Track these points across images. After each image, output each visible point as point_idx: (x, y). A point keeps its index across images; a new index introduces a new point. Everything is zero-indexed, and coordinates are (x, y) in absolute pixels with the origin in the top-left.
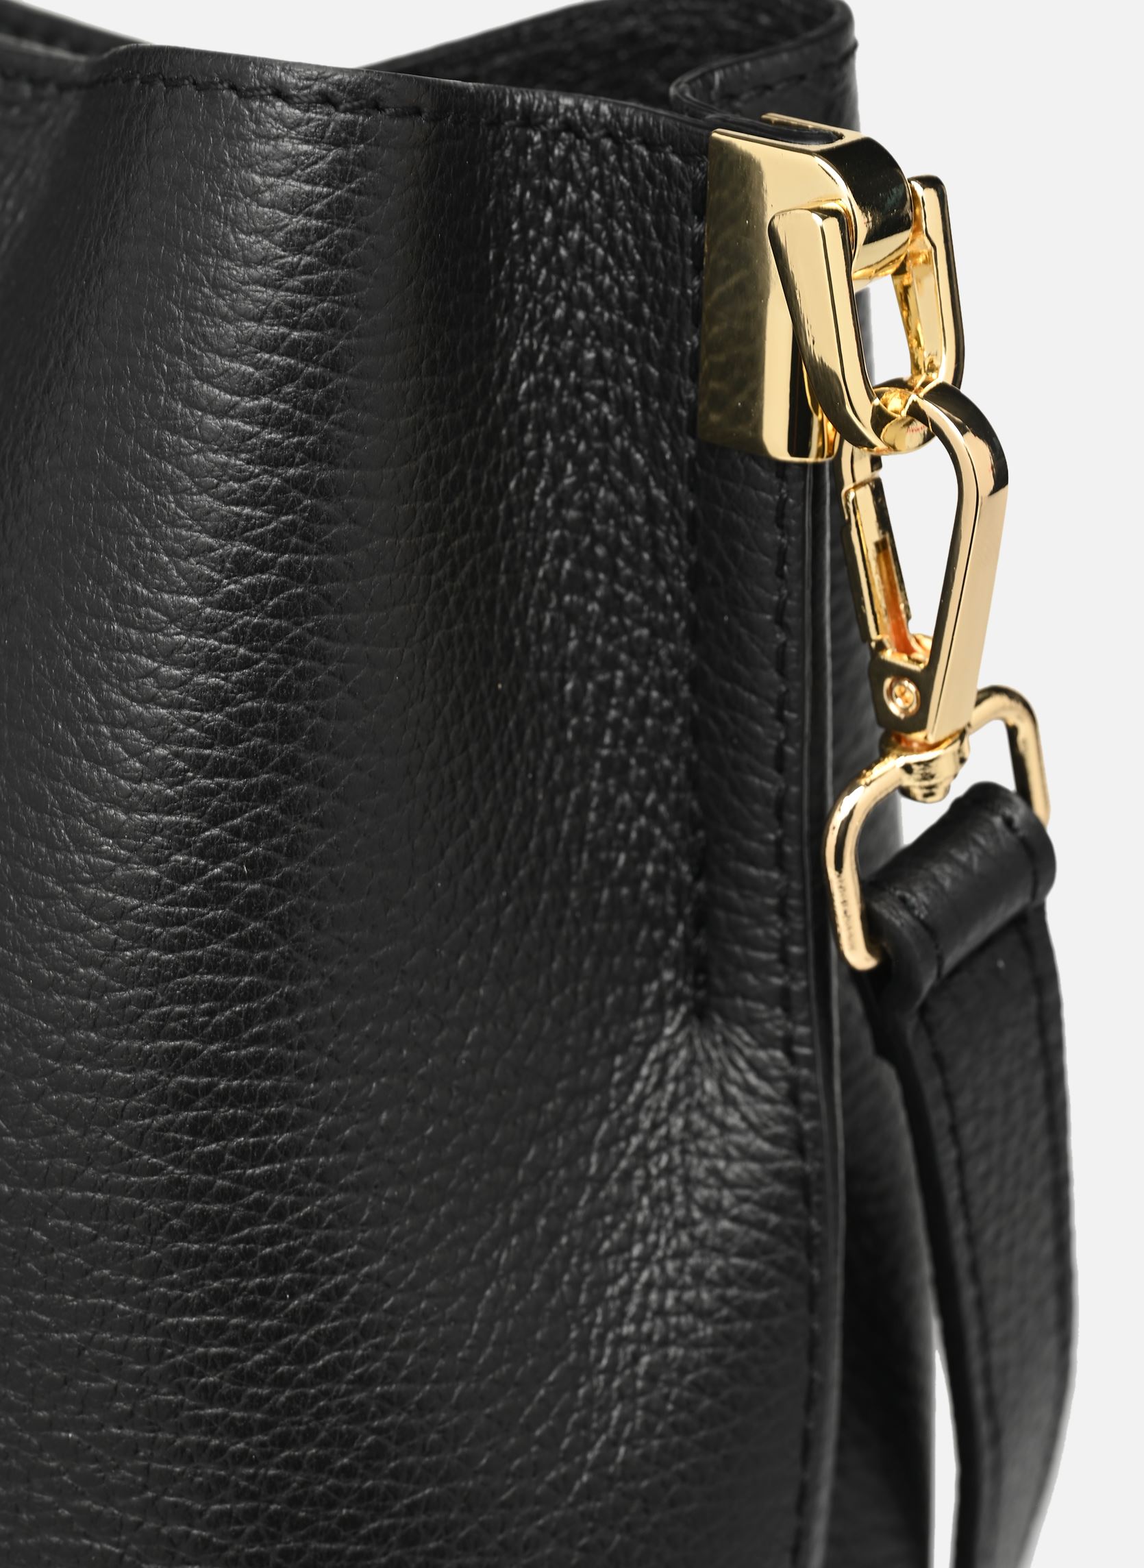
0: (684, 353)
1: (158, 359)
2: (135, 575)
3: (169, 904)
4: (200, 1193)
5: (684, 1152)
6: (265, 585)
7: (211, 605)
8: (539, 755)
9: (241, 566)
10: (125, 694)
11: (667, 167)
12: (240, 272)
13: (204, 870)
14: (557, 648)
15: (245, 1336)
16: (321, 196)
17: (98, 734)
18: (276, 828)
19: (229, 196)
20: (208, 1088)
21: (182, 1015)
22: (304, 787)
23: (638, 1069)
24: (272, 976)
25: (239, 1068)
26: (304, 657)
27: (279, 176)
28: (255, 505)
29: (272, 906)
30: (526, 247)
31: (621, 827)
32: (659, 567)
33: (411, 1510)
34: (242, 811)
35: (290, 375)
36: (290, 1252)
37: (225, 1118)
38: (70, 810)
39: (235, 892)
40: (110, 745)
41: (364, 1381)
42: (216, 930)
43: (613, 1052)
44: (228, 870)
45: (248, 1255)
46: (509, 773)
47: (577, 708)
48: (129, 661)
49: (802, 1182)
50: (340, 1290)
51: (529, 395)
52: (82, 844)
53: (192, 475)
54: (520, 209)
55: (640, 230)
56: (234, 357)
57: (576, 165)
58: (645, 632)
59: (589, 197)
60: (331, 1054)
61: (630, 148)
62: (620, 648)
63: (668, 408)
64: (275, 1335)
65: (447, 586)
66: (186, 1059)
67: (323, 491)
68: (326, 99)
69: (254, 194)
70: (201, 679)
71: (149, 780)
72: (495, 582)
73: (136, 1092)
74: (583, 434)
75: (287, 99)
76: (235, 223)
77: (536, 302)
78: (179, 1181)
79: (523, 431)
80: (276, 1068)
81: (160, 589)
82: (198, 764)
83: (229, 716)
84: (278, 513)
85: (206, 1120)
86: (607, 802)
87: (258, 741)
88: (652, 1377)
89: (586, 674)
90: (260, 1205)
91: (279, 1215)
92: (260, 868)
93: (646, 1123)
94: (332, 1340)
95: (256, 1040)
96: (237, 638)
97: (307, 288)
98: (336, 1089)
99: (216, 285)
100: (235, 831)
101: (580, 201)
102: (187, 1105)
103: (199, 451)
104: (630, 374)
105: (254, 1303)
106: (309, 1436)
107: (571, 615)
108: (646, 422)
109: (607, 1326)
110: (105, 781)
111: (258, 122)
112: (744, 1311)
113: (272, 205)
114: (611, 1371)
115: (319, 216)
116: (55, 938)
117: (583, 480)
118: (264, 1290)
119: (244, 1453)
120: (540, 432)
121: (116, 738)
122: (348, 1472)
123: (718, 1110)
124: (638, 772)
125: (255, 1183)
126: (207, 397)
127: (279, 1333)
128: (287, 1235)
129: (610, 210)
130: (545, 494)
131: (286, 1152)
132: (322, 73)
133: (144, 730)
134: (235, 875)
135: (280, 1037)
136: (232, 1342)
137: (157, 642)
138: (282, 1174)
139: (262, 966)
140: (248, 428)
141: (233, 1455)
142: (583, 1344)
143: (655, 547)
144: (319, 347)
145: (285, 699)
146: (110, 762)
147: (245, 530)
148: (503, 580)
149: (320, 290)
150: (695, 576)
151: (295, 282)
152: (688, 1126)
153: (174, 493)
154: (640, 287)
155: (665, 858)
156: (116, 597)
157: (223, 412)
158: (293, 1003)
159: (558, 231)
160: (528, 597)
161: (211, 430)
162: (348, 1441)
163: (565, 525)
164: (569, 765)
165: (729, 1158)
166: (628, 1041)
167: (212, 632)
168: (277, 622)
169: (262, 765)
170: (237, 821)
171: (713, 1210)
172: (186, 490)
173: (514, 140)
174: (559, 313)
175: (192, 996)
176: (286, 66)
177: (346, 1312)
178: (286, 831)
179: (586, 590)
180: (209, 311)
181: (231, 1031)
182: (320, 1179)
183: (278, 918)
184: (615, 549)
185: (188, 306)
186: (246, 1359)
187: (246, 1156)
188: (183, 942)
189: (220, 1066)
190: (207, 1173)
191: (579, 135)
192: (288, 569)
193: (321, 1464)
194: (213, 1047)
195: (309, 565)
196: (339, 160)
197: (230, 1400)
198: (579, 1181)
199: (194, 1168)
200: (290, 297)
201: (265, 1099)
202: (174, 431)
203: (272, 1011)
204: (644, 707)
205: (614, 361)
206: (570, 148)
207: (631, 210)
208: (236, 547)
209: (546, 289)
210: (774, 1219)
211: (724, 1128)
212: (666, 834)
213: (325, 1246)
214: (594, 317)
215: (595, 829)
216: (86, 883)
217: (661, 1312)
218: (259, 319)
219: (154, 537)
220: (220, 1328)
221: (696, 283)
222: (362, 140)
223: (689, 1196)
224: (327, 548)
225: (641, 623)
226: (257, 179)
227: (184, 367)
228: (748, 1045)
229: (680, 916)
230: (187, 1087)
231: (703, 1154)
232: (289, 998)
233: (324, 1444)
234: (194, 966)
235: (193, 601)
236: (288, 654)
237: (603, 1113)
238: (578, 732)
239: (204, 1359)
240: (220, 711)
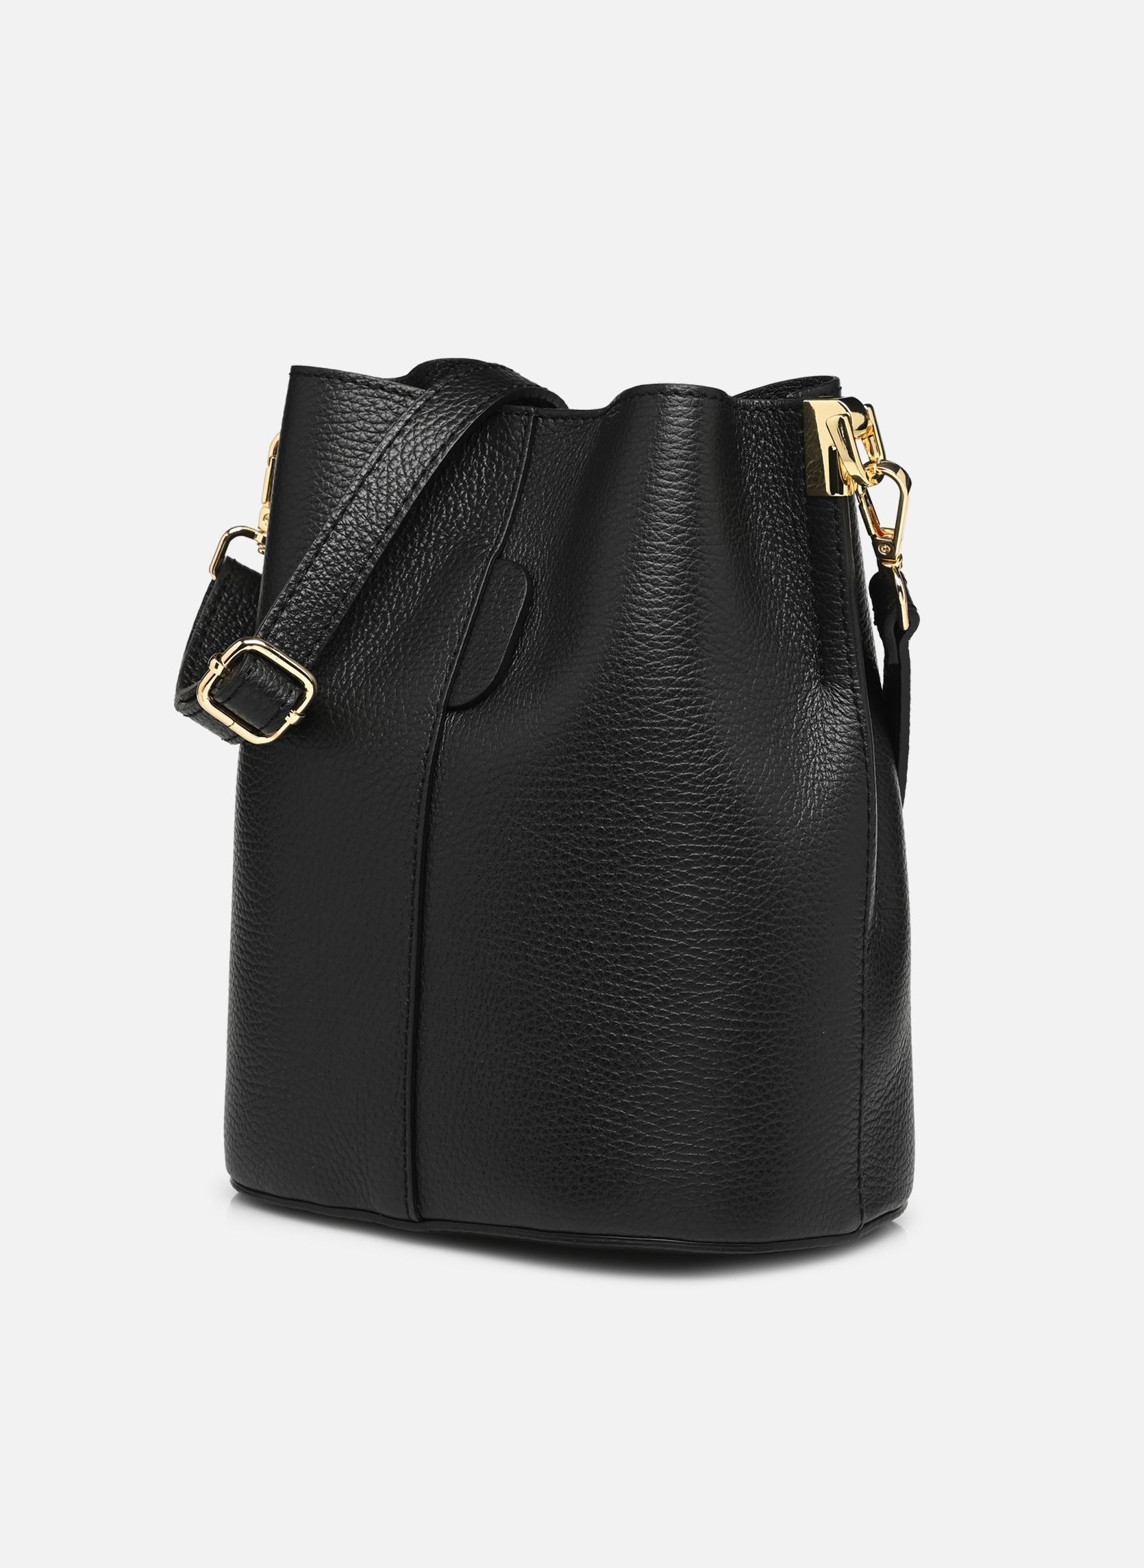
0: (800, 471)
1: (646, 474)
2: (644, 538)
3: (663, 634)
4: (678, 724)
5: (822, 723)
6: (684, 537)
7: (668, 543)
8: (766, 599)
9: (676, 532)
10: (644, 573)
11: (790, 415)
12: (669, 445)
13: (673, 624)
14: (769, 567)
15: (695, 769)
16: (691, 422)
17: (637, 586)
18: (693, 611)
19: (664, 423)
20: (679, 691)
21: (669, 668)
22: (701, 598)
23: (805, 698)
24: (695, 656)
25: (687, 685)
26: (697, 558)
27: (678, 417)
28: (679, 513)
29: (694, 634)
30: (748, 446)
31: (793, 623)
32: (799, 540)
33: (749, 824)
34: (683, 605)
35: (687, 474)
36: (707, 742)
37: (684, 700)
38: (629, 610)
39: (683, 630)
40: (641, 589)
41: (732, 783)
42: (677, 642)
43: (797, 693)
44: (680, 623)
45: (694, 743)
46: (758, 602)
47: (776, 586)
48: (645, 563)
49: (860, 730)
50: (723, 754)
51: (753, 490)
52: (635, 620)
53: (659, 506)
54: (745, 434)
55: (783, 436)
56: (669, 470)
57: (761, 420)
58: (795, 562)
59: (766, 429)
60: (714, 682)
61: (777, 412)
62: (788, 567)
63: (797, 489)
64: (704, 768)
65: (736, 541)
66: (671, 682)
67: (698, 509)
68: (690, 394)
69: (671, 422)
70: (667, 566)
71: (654, 598)
72: (749, 544)
73: (656, 694)
74: (771, 502)
75: (679, 395)
76: (665, 431)
77: (753, 462)
78: (671, 721)
79: (752, 501)
80: (698, 685)
81: (653, 540)
82: (668, 591)
83: (677, 576)
84: (686, 515)
85: (678, 700)
86: (788, 616)
87: (686, 584)
88: (819, 791)
89: (778, 576)
90: (696, 727)
91: (702, 730)
92: (689, 623)
93: (809, 715)
94: (721, 769)
95: (692, 676)
96: (677, 553)
97: (689, 449)
98: (717, 693)
99: (662, 450)
100: (681, 611)
101: (763, 431)
102: (672, 696)
103: (661, 498)
104: (784, 482)
105: (697, 758)
106: (717, 800)
107: (772, 558)
108: (790, 496)
109: (804, 775)
110: (640, 600)
111: (670, 402)
112: (846, 771)
113: (677, 425)
114: (806, 787)
115: (691, 428)
116: (628, 649)
117: (772, 516)
118: (700, 754)
119: (697, 806)
120: (757, 501)
121: (642, 586)
122: (729, 812)
123: (832, 710)
124: (797, 607)
125: (695, 720)
126: (662, 482)
127: (705, 768)
128: (705, 736)
129: (773, 432)
130: (760, 520)
131: (703, 711)
132: (689, 386)
133: (651, 583)
134: (682, 625)
135: (699, 675)
136: (691, 771)
137: (653, 556)
138: (703, 717)
139: (692, 653)
140: (676, 491)
141: (693, 807)
142: (797, 780)
143: (797, 533)
144: (695, 466)
145: (693, 571)
146: (641, 593)
147: (677, 520)
148: (751, 544)
149: (693, 449)
150: (810, 541)
151: (685, 447)
152: (822, 716)
153: (655, 512)
154: (784, 454)
155: (808, 633)
156: (639, 545)
157: (667, 486)
158: (702, 665)
159: (757, 441)
160: (758, 551)
161: (665, 492)
162: (729, 802)
163: (768, 530)
164: (775, 603)
165: (836, 724)
166: (801, 690)
167: (669, 552)
168: (688, 548)
169: (687, 591)
170: (681, 608)
171: (833, 741)
172: (658, 510)
173: (741, 413)
174: (760, 465)
175: (671, 662)
176: (678, 385)
177: (725, 761)
178: (696, 611)
179: (776, 550)
180: (660, 458)
181: (684, 673)
182: (714, 719)
183: (696, 638)
184: (784, 537)
185: (654, 457)
186: (696, 776)
187: (692, 712)
188: (667, 646)
189: (681, 684)
190: (680, 718)
191: (761, 411)
192: (690, 532)
193: (721, 809)
194: (679, 678)
195: (696, 530)
196: (695, 411)
197: (692, 789)
198: (791, 731)
199: (675, 716)
200: (684, 451)
201: (696, 694)
202: (653, 494)
203: (696, 667)
204: (797, 585)
205: (778, 478)
206: (759, 415)
207: (779, 430)
208: (675, 526)
209: (755, 459)
210: (852, 742)
211: (834, 715)
212: (807, 626)
213: (717, 741)
214: (771, 466)
215: (785, 623)
216: (636, 631)
217: (820, 771)
218: (676, 459)
219: (649, 525)
220: (687, 766)
221: (802, 449)
222: (702, 405)
223: (825, 737)
224: (701, 525)
225: (794, 559)
226: (672, 418)
227: (654, 475)
228: (839, 689)
229: (814, 652)
230: (672, 691)
231: (828, 724)
232: (701, 663)
233: (721, 803)
234: (672, 653)
235: (663, 543)
236: (693, 557)
237: (796, 711)
238: (777, 594)
239: (682, 777)
240: (673, 575)
